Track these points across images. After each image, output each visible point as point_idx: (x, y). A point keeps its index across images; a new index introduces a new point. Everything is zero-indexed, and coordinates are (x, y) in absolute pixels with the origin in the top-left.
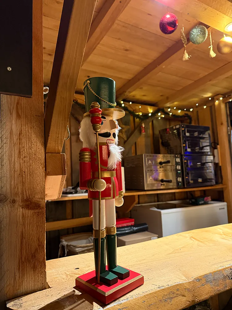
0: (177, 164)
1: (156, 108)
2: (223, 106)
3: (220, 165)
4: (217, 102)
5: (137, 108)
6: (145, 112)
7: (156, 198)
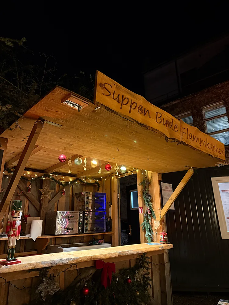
0: (80, 217)
1: (75, 178)
2: (116, 180)
3: (112, 218)
4: (112, 178)
5: (62, 178)
6: (67, 181)
7: (69, 241)
